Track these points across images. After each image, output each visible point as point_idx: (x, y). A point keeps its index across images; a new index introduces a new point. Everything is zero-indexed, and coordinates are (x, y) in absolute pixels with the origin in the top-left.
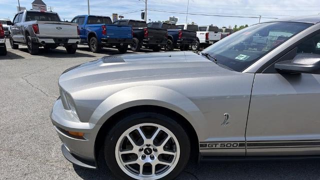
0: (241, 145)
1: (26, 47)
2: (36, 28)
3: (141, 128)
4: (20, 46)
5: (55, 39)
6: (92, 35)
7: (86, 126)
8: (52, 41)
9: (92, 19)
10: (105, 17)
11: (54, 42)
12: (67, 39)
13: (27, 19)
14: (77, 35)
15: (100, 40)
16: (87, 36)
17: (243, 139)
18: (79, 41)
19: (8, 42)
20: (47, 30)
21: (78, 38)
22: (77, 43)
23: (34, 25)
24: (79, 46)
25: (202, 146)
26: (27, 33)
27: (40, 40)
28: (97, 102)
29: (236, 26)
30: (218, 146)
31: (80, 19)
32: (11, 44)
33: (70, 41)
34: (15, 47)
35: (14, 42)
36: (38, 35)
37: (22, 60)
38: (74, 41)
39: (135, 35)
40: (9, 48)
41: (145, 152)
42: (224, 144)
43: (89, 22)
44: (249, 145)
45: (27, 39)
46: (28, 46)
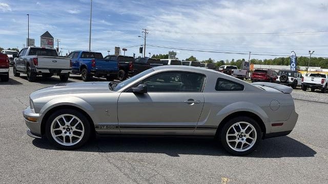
0: (116, 127)
1: (26, 75)
2: (35, 61)
3: (64, 117)
4: (22, 75)
5: (50, 69)
6: (83, 66)
7: (38, 115)
8: (48, 71)
9: (85, 54)
10: (97, 53)
11: (49, 72)
12: (60, 70)
13: (30, 54)
14: (69, 67)
15: (89, 71)
16: (79, 68)
17: (117, 124)
18: (71, 71)
19: (11, 71)
20: (45, 63)
21: (70, 69)
22: (69, 73)
23: (34, 59)
24: (71, 75)
25: (96, 127)
26: (28, 64)
27: (38, 71)
28: (44, 104)
29: (233, 60)
30: (105, 128)
31: (75, 54)
32: (14, 72)
33: (62, 72)
34: (17, 75)
35: (17, 71)
36: (36, 66)
37: (20, 86)
38: (67, 72)
39: (121, 68)
40: (11, 75)
41: (67, 130)
42: (108, 126)
43: (83, 56)
44: (121, 127)
45: (28, 69)
46: (28, 74)
